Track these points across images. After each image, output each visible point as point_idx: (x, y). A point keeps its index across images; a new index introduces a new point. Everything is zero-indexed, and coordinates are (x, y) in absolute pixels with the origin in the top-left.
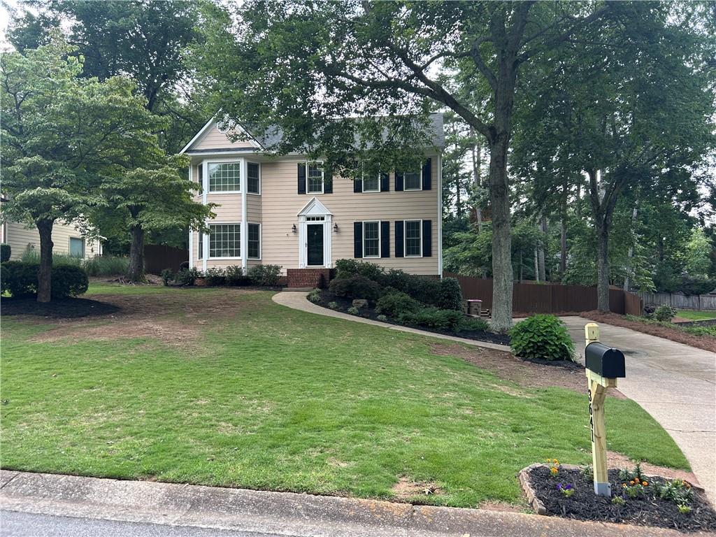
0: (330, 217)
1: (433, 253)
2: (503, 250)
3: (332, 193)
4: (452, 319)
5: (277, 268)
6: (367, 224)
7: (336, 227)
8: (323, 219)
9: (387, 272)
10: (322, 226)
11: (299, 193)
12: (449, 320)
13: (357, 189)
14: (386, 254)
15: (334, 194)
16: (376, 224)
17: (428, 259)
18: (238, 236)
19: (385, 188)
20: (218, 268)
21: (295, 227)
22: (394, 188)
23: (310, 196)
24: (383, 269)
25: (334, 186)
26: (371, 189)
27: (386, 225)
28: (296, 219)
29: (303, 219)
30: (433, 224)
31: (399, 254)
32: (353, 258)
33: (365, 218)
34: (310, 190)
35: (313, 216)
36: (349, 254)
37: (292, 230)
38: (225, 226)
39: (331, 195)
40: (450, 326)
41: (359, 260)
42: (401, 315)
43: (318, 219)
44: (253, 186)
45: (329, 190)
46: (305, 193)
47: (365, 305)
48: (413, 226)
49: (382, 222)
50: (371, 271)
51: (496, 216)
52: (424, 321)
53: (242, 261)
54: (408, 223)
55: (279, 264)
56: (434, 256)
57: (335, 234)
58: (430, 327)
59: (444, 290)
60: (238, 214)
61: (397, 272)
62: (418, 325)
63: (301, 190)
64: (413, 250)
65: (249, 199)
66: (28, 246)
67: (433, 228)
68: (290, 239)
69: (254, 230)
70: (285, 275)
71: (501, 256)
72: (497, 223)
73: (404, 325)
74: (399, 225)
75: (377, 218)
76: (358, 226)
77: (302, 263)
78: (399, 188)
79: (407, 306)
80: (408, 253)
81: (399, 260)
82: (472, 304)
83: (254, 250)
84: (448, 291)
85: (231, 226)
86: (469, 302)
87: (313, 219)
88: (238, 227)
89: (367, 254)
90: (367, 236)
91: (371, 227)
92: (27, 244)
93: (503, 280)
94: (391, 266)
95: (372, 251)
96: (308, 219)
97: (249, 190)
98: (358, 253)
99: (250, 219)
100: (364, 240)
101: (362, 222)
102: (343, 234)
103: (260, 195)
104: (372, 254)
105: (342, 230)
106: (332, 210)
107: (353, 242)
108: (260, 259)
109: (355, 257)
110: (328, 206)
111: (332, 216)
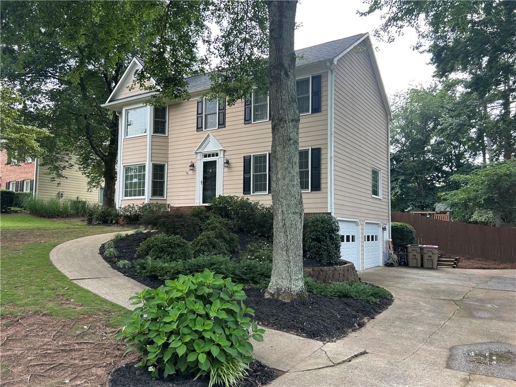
0: (222, 153)
1: (323, 186)
3: (225, 126)
6: (256, 158)
7: (227, 162)
8: (217, 155)
11: (197, 131)
13: (247, 120)
15: (226, 128)
16: (264, 156)
17: (316, 194)
18: (143, 176)
21: (193, 166)
23: (206, 132)
25: (227, 120)
26: (261, 118)
28: (194, 156)
29: (199, 156)
30: (323, 152)
32: (241, 195)
33: (254, 151)
34: (207, 126)
35: (209, 153)
36: (238, 191)
37: (189, 168)
38: (136, 168)
39: (224, 129)
43: (213, 155)
44: (160, 128)
45: (222, 124)
46: (202, 131)
48: (302, 156)
49: (269, 154)
53: (145, 200)
56: (323, 190)
57: (226, 169)
60: (144, 155)
63: (199, 128)
65: (154, 140)
66: (59, 194)
67: (323, 157)
68: (189, 177)
69: (159, 171)
75: (265, 150)
76: (247, 161)
77: (198, 201)
83: (158, 188)
85: (140, 167)
87: (209, 156)
88: (144, 167)
89: (256, 190)
90: (255, 171)
91: (260, 160)
92: (57, 192)
95: (260, 187)
96: (205, 156)
97: (156, 131)
98: (246, 190)
99: (153, 159)
100: (253, 175)
101: (251, 156)
102: (234, 169)
103: (167, 135)
104: (261, 190)
105: (233, 165)
106: (224, 145)
107: (242, 177)
108: (165, 198)
109: (244, 194)
110: (222, 141)
111: (224, 151)
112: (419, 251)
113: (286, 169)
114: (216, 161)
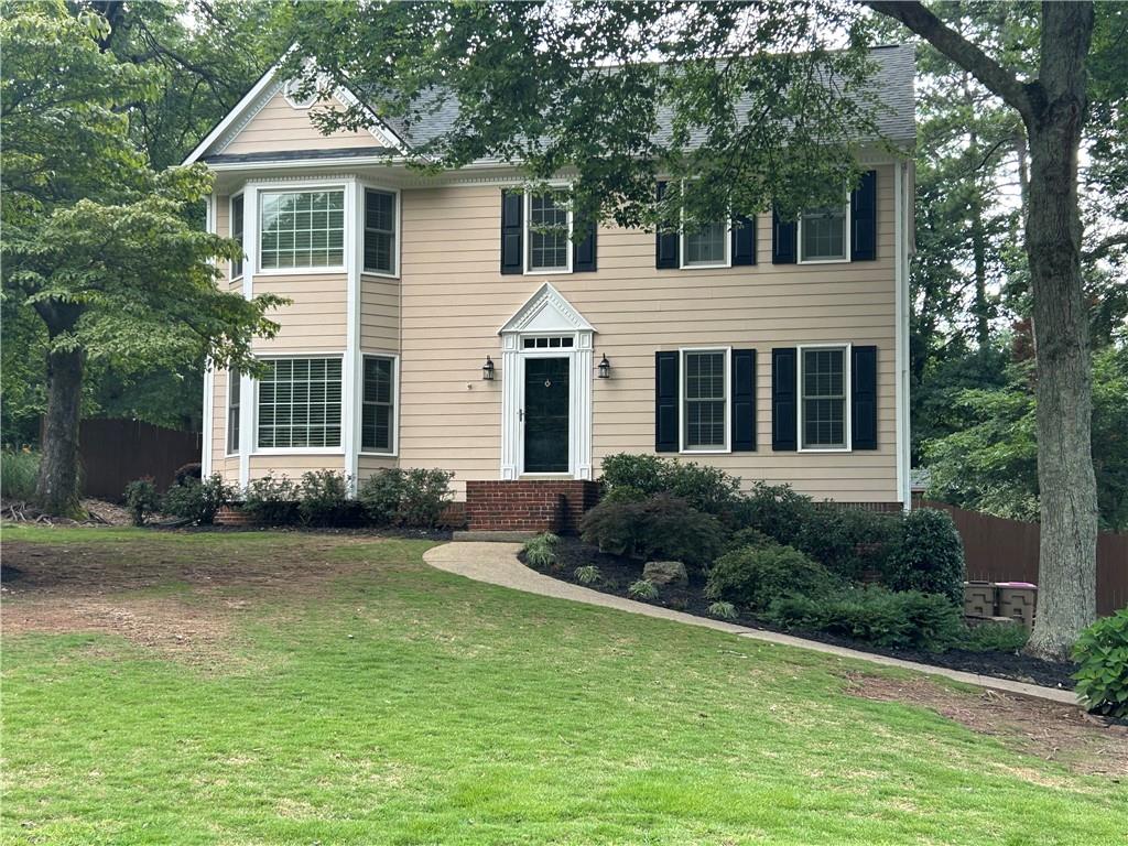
0: (588, 339)
1: (883, 438)
2: (1066, 423)
3: (595, 270)
4: (921, 616)
5: (439, 479)
6: (692, 358)
7: (606, 365)
8: (568, 342)
9: (747, 489)
10: (566, 361)
11: (503, 273)
12: (912, 620)
13: (667, 259)
14: (745, 441)
15: (600, 274)
16: (719, 357)
17: (866, 458)
18: (335, 391)
19: (745, 256)
20: (278, 476)
21: (491, 370)
22: (769, 257)
23: (534, 279)
24: (736, 483)
25: (601, 252)
26: (707, 259)
27: (745, 361)
28: (495, 342)
29: (512, 343)
30: (882, 356)
31: (784, 441)
32: (651, 452)
33: (687, 340)
34: (536, 262)
35: (542, 335)
36: (639, 441)
37: (481, 374)
38: (301, 364)
39: (591, 275)
40: (915, 636)
41: (667, 459)
42: (776, 604)
43: (555, 343)
44: (378, 253)
45: (586, 261)
46: (521, 273)
47: (678, 577)
48: (824, 362)
49: (734, 352)
50: (702, 487)
51: (1048, 328)
52: (841, 619)
53: (345, 460)
54: (810, 355)
55: (444, 467)
56: (884, 449)
57: (601, 384)
58: (857, 637)
59: (912, 545)
60: (338, 330)
61: (775, 491)
62: (824, 630)
63: (511, 264)
64: (824, 432)
65: (370, 287)
67: (882, 368)
68: (478, 398)
69: (378, 376)
70: (462, 497)
71: (1061, 440)
72: (1052, 347)
73: (782, 630)
74: (783, 358)
75: (722, 339)
76: (666, 363)
77: (508, 462)
78: (784, 255)
79: (794, 579)
80: (810, 440)
81: (784, 458)
82: (1007, 597)
83: (377, 431)
84: (924, 546)
85: (318, 363)
86: (998, 592)
87: (542, 343)
88: (335, 364)
89: (692, 440)
90: (691, 391)
91: (705, 363)
93: (1067, 508)
94: (759, 475)
95: (705, 433)
96: (529, 343)
97: (369, 264)
98: (666, 440)
99: (368, 342)
100: (685, 402)
101: (678, 352)
102: (624, 385)
103: (397, 276)
104: (706, 442)
105: (622, 373)
106: (594, 318)
107: (653, 406)
108: (395, 454)
109: (657, 451)
110: (585, 307)
111: (595, 334)
112: (990, 597)
113: (1079, 432)
114: (568, 359)
